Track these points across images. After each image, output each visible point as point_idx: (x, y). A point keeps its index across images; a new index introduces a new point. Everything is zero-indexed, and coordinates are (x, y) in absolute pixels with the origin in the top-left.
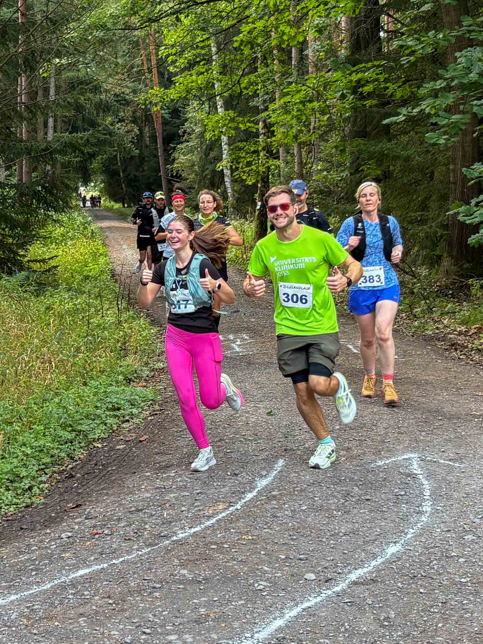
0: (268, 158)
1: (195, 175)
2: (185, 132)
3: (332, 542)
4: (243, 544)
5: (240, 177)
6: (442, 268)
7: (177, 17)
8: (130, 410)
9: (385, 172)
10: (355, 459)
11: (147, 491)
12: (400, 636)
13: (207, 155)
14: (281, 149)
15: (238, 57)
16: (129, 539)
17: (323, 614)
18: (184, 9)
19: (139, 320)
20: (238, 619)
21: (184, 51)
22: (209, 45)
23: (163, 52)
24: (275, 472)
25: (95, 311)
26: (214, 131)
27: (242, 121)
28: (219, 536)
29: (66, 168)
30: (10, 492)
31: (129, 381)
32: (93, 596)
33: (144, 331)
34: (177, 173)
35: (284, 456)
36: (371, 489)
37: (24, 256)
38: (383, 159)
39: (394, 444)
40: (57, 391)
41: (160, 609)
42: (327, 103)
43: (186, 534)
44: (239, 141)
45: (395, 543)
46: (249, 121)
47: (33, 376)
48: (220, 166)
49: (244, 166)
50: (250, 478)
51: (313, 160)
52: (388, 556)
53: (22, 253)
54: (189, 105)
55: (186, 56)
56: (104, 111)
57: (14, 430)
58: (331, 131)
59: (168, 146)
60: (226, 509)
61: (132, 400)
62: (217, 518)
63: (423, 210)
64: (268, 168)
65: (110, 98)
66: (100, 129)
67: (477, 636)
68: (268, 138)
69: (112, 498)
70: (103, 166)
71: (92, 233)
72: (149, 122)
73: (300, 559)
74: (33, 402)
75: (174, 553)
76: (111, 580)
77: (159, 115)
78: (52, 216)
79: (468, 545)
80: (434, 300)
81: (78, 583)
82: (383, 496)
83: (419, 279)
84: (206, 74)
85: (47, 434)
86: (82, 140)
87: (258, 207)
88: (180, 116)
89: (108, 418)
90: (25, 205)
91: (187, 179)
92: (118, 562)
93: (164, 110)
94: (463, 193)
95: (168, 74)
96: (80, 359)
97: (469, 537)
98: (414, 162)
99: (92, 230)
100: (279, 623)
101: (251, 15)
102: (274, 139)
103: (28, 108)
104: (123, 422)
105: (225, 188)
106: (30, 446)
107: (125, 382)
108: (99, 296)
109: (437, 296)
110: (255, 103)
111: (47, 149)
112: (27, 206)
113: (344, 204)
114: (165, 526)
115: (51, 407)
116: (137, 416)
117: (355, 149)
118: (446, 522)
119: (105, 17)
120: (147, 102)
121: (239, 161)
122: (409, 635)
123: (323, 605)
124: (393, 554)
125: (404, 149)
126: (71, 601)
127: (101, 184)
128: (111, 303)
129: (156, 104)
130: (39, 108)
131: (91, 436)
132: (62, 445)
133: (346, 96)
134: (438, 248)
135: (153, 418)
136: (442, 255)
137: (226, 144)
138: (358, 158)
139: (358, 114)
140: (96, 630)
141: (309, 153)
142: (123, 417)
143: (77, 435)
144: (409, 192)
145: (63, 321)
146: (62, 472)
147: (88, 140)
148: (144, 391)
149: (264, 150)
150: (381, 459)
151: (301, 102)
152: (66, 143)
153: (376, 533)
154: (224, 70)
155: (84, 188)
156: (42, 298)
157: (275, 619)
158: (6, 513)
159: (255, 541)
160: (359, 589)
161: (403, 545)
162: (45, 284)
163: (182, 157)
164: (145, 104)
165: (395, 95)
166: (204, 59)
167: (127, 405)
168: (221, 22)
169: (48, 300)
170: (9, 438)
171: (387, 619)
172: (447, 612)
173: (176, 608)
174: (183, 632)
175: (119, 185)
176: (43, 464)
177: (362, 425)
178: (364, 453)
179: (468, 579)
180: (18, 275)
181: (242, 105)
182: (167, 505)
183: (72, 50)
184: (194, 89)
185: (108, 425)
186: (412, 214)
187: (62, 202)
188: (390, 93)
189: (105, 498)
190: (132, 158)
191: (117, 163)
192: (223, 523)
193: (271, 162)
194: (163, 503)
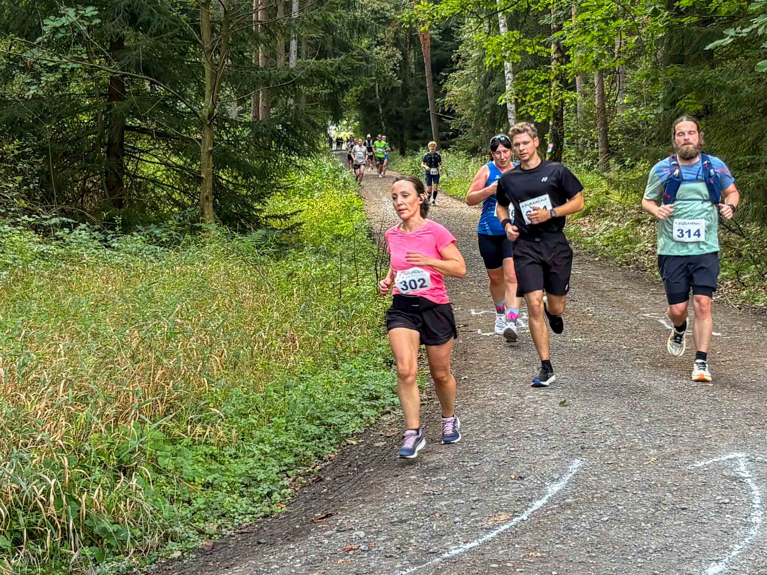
0: (561, 90)
1: (471, 110)
2: (459, 57)
3: (639, 560)
4: (530, 563)
5: (527, 113)
8: (392, 400)
9: (707, 107)
10: (668, 459)
11: (413, 498)
13: (486, 86)
14: (578, 79)
16: (390, 556)
24: (570, 475)
25: (348, 278)
26: (495, 56)
27: (530, 43)
28: (501, 552)
29: (313, 102)
30: (245, 498)
31: (390, 364)
34: (450, 109)
35: (581, 455)
36: (688, 495)
37: (261, 211)
38: (704, 90)
39: (716, 441)
40: (302, 376)
42: (636, 20)
43: (461, 550)
44: (526, 69)
45: (717, 561)
46: (538, 44)
47: (273, 357)
48: (503, 99)
49: (532, 100)
50: (539, 482)
51: (617, 91)
53: (258, 207)
54: (464, 24)
56: (359, 32)
57: (250, 423)
58: (640, 55)
59: (438, 74)
60: (509, 520)
62: (498, 531)
63: (754, 153)
64: (562, 102)
65: (366, 15)
66: (354, 53)
68: (562, 64)
69: (369, 506)
70: (358, 100)
71: (345, 183)
72: (415, 45)
74: (272, 389)
75: (445, 573)
77: (428, 36)
78: (295, 161)
82: (702, 504)
83: (749, 238)
85: (289, 428)
86: (332, 67)
87: (549, 150)
88: (453, 37)
89: (365, 409)
90: (262, 147)
91: (462, 116)
93: (434, 29)
96: (329, 337)
98: (744, 94)
99: (345, 179)
102: (569, 65)
103: (266, 28)
104: (383, 414)
106: (269, 443)
107: (385, 365)
108: (353, 260)
110: (546, 20)
111: (289, 78)
112: (265, 149)
113: (655, 146)
114: (435, 540)
115: (295, 395)
117: (670, 78)
120: (413, 20)
121: (526, 93)
125: (731, 76)
127: (355, 122)
128: (367, 268)
129: (423, 23)
130: (279, 28)
131: (344, 431)
132: (308, 441)
133: (660, 12)
137: (510, 72)
138: (673, 89)
139: (673, 34)
141: (612, 83)
142: (383, 407)
143: (326, 429)
144: (736, 131)
145: (309, 290)
146: (309, 475)
147: (339, 68)
149: (558, 79)
150: (699, 459)
151: (603, 20)
152: (312, 71)
153: (694, 549)
155: (334, 127)
156: (284, 262)
158: (240, 525)
159: (545, 558)
161: (727, 564)
162: (287, 245)
163: (455, 88)
164: (409, 23)
165: (720, 10)
167: (388, 394)
169: (291, 265)
170: (243, 433)
175: (377, 124)
176: (286, 465)
178: (680, 453)
180: (253, 234)
181: (530, 24)
182: (437, 515)
184: (470, 4)
185: (364, 418)
186: (741, 158)
187: (308, 143)
188: (714, 7)
189: (361, 506)
190: (394, 89)
191: (375, 96)
192: (506, 537)
193: (565, 95)
194: (432, 512)
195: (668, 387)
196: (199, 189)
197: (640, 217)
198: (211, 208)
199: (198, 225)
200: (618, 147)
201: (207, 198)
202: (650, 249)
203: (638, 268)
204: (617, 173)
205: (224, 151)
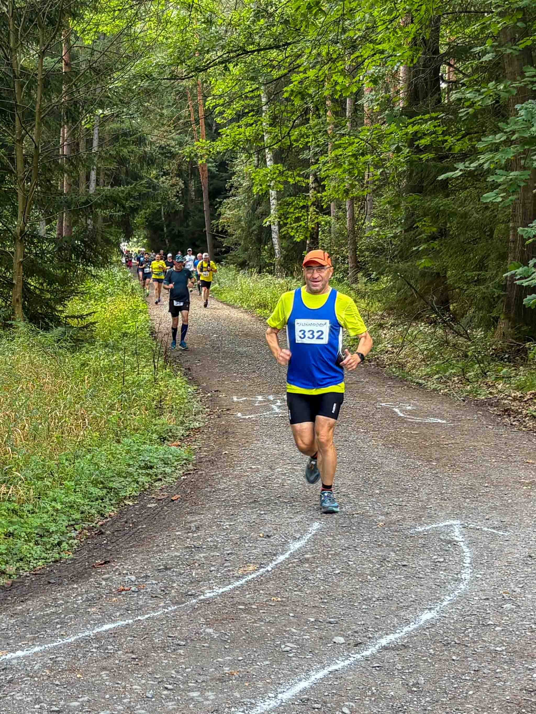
0: (317, 214)
1: (242, 230)
3: (364, 607)
4: (271, 606)
5: (288, 233)
6: (498, 332)
7: (226, 66)
8: (163, 469)
9: (441, 230)
10: (394, 524)
11: (177, 550)
12: (428, 702)
13: (254, 210)
14: (332, 204)
15: (289, 108)
16: (156, 597)
17: (351, 678)
18: (233, 57)
19: (176, 378)
20: (262, 679)
21: (232, 101)
22: (259, 95)
23: (210, 102)
24: (310, 535)
25: (131, 368)
26: (261, 185)
27: (291, 174)
28: (248, 596)
29: (108, 222)
30: (39, 546)
31: (163, 440)
32: (116, 651)
33: (180, 389)
34: (223, 229)
35: (320, 519)
36: (409, 555)
37: (62, 312)
38: (438, 215)
39: (436, 510)
40: (89, 447)
41: (183, 666)
42: (382, 156)
43: (214, 594)
44: (288, 196)
45: (430, 609)
46: (299, 175)
47: (66, 432)
48: (266, 222)
49: (292, 222)
50: (283, 540)
51: (365, 215)
52: (422, 623)
53: (60, 309)
54: (236, 158)
55: (235, 106)
56: (149, 164)
57: (45, 486)
58: (385, 185)
59: (214, 200)
60: (256, 570)
61: (166, 458)
62: (246, 579)
63: (480, 269)
64: (318, 224)
65: (154, 151)
67: (509, 704)
68: (319, 192)
69: (141, 556)
70: (146, 221)
71: (132, 290)
72: (195, 175)
73: (330, 623)
74: (64, 458)
75: (200, 612)
76: (135, 635)
77: (206, 169)
78: (91, 271)
79: (506, 613)
80: (489, 364)
81: (102, 637)
82: (421, 562)
83: (473, 342)
84: (254, 125)
85: (77, 490)
86: (123, 193)
88: (228, 169)
89: (141, 476)
90: (64, 259)
91: (233, 235)
92: (144, 618)
93: (211, 162)
94: (523, 252)
95: (216, 126)
96: (114, 416)
97: (508, 606)
98: (472, 220)
99: (132, 286)
100: (304, 684)
101: (303, 64)
102: (324, 194)
103: (70, 160)
104: (156, 481)
105: (273, 245)
106: (61, 502)
107: (158, 440)
108: (135, 354)
109: (492, 360)
110: (304, 156)
111: (87, 202)
112: (66, 261)
113: (397, 263)
114: (193, 585)
115: (82, 463)
116: (170, 475)
117: (409, 205)
118: (484, 590)
119: (151, 66)
120: (192, 155)
121: (288, 216)
122: (437, 702)
123: (351, 668)
124: (427, 621)
125: (462, 204)
126: (95, 655)
127: (144, 239)
128: (148, 361)
129: (202, 157)
130: (81, 160)
131: (122, 494)
132: (92, 501)
133: (402, 150)
134: (495, 309)
135: (186, 477)
136: (499, 317)
137: (274, 198)
138: (413, 214)
139: (414, 168)
140: (118, 684)
141: (362, 209)
142: (156, 475)
143: (108, 492)
144: (465, 251)
145: (98, 377)
146: (92, 529)
147: (129, 193)
148: (178, 451)
149: (315, 205)
150: (421, 525)
151: (353, 155)
152: (106, 196)
153: (411, 599)
154: (274, 122)
155: (126, 244)
156: (78, 354)
157: (300, 680)
158: (34, 567)
159: (285, 602)
160: (388, 655)
161: (438, 612)
162: (83, 341)
163: (228, 212)
165: (454, 148)
166: (253, 110)
167: (160, 464)
168: (271, 71)
169: (84, 357)
170: (39, 493)
171: (416, 684)
172: (479, 680)
173: (200, 666)
174: (205, 689)
175: (162, 241)
176: (73, 520)
177: (403, 491)
178: (404, 519)
179: (504, 648)
180: (54, 330)
181: (292, 158)
182: (197, 565)
183: (115, 100)
184: (241, 141)
185: (140, 483)
186: (468, 274)
187: (102, 256)
188: (449, 146)
189: (133, 555)
190: (176, 212)
191: (161, 218)
192: (253, 584)
193: (320, 218)
194: (192, 562)
195: (397, 465)
196: (11, 293)
197: (382, 322)
198: (21, 309)
199: (9, 322)
200: (366, 263)
201: (17, 300)
202: (390, 349)
203: (378, 365)
204: (364, 285)
205: (32, 261)
